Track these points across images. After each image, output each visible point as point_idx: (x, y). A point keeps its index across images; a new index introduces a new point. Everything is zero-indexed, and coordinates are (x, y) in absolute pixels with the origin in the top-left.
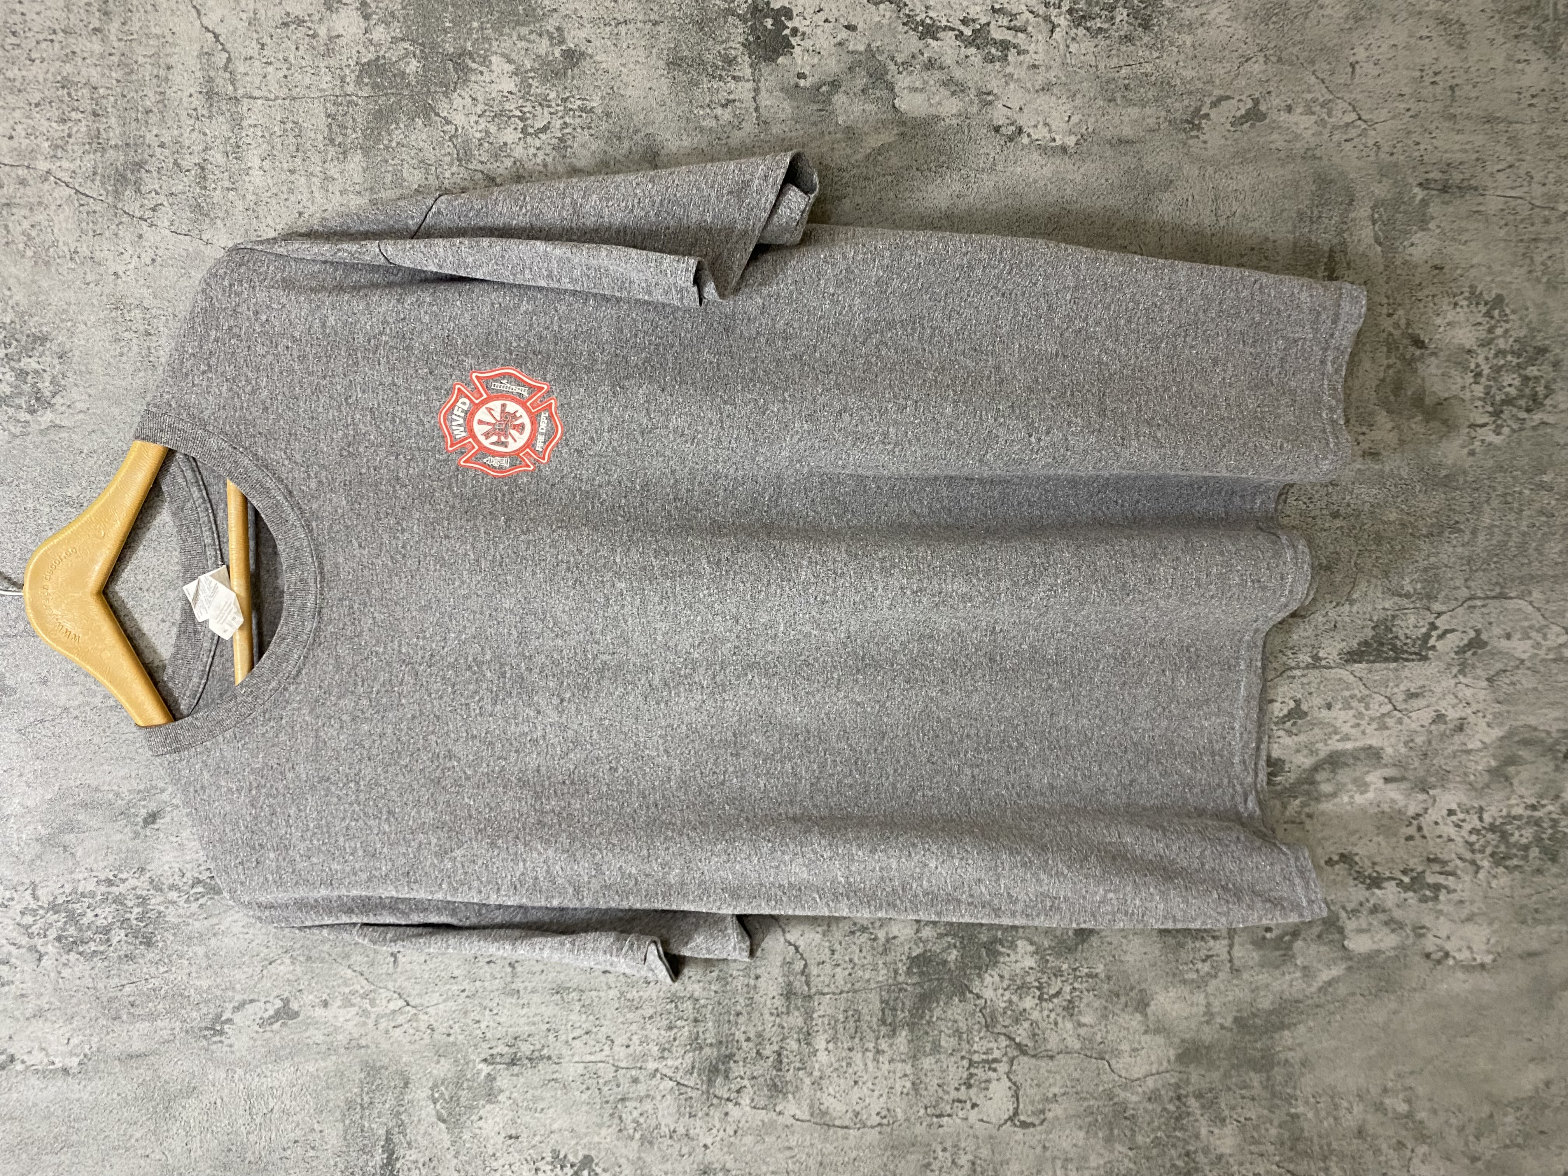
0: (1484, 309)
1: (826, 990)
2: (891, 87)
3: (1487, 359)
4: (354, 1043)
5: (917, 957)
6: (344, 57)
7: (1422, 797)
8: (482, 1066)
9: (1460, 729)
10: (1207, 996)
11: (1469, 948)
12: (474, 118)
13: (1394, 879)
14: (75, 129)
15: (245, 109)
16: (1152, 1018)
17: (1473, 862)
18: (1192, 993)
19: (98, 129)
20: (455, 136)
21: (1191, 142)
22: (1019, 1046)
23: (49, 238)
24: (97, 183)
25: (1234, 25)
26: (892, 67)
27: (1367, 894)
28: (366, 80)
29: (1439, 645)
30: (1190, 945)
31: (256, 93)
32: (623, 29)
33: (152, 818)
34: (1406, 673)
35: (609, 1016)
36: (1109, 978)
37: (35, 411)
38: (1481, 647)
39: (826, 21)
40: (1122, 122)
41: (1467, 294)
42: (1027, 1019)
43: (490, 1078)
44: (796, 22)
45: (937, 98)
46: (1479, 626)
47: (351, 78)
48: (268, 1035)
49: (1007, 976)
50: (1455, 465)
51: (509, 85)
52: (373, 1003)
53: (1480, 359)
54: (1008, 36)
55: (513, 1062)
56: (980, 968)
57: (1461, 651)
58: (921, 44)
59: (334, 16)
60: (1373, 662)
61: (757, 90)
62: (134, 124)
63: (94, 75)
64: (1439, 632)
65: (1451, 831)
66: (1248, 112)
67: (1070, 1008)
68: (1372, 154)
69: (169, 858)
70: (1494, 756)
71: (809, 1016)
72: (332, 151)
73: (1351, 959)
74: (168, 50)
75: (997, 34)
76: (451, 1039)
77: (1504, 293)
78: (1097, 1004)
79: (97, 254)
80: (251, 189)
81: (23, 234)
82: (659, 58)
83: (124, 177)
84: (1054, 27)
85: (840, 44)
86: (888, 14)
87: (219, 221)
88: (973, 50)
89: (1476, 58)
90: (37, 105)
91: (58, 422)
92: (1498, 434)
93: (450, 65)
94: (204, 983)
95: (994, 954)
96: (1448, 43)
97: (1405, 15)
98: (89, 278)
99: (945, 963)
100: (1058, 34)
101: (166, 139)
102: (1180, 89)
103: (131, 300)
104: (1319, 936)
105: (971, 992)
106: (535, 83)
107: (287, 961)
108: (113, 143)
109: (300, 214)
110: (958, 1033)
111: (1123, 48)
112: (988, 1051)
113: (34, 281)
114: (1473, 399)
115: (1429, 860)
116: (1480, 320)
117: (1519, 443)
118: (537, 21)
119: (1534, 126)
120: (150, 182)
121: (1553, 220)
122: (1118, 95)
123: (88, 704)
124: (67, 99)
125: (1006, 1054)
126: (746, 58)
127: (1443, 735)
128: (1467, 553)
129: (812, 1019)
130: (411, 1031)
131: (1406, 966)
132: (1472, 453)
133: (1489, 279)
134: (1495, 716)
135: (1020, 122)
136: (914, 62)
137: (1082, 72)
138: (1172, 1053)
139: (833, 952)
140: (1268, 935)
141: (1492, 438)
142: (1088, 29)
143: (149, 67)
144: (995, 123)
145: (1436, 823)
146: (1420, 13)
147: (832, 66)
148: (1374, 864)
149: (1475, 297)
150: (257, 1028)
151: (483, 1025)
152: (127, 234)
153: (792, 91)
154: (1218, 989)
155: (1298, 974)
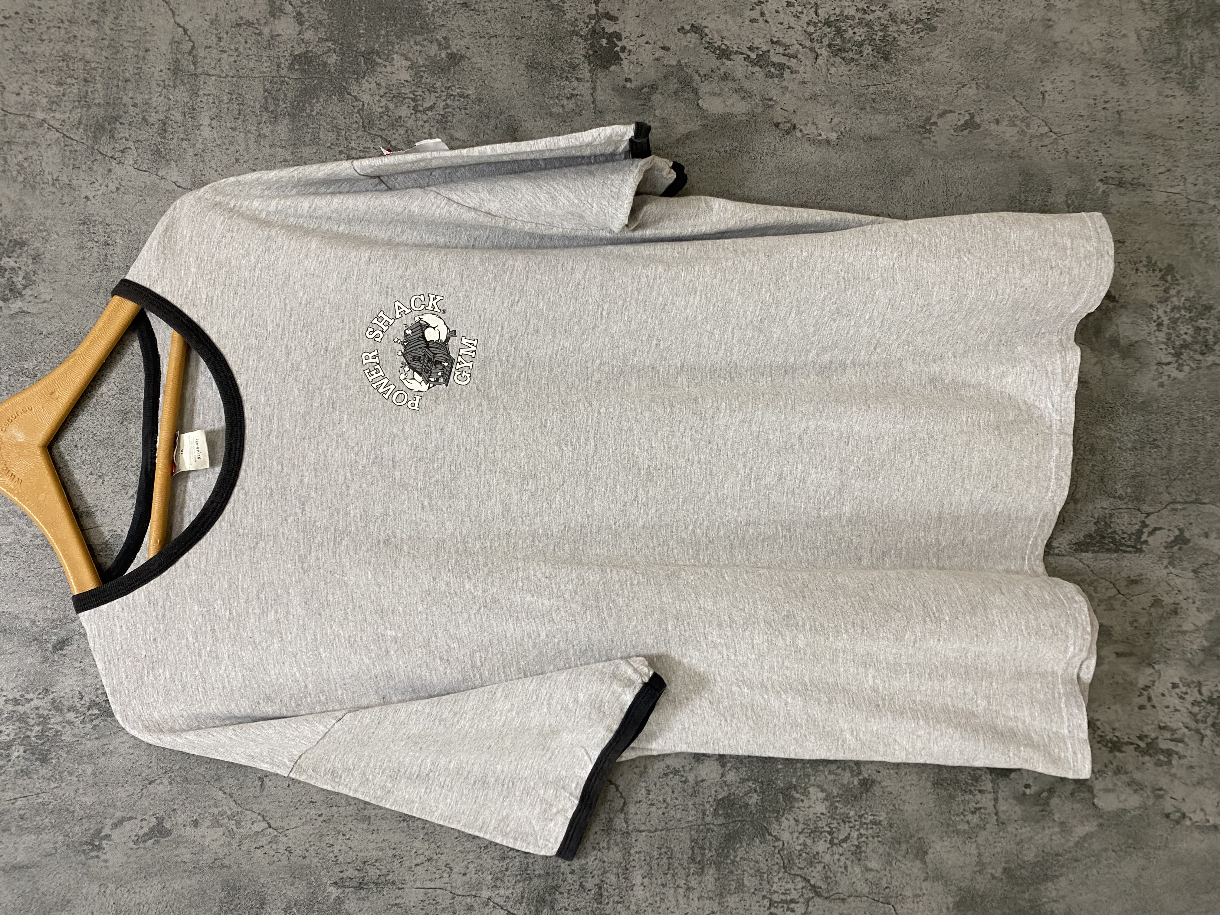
0: (1159, 275)
1: (642, 828)
2: (696, 91)
3: (1166, 312)
4: (218, 863)
5: (722, 799)
6: (281, 50)
7: (1149, 671)
8: (331, 889)
9: (1176, 613)
10: (978, 848)
11: (1202, 810)
12: (377, 98)
13: (1132, 744)
14: (69, 90)
15: (202, 82)
16: (930, 866)
17: (1198, 731)
18: (964, 842)
19: (87, 91)
20: (362, 110)
21: (925, 141)
22: (815, 889)
23: (37, 169)
24: (81, 130)
25: (952, 61)
26: (696, 78)
27: (1110, 757)
28: (297, 67)
29: (1151, 540)
30: (959, 799)
31: (212, 72)
32: (494, 41)
33: (61, 644)
34: (1126, 562)
35: (448, 845)
36: (891, 826)
37: (8, 300)
38: (1185, 544)
39: (647, 43)
40: (871, 124)
41: (1145, 263)
42: (821, 862)
43: (339, 901)
44: (624, 43)
45: (731, 101)
46: (1182, 526)
47: (285, 65)
48: (141, 852)
49: (801, 820)
50: (1149, 394)
51: (405, 75)
52: (238, 824)
53: (1160, 312)
54: (784, 60)
55: (360, 887)
56: (778, 812)
57: (1169, 546)
58: (718, 63)
59: (276, 21)
60: (1098, 552)
61: (594, 89)
62: (115, 89)
63: (89, 53)
64: (1150, 529)
65: (1177, 701)
66: (966, 123)
67: (858, 853)
68: (1063, 156)
69: (71, 682)
70: (1206, 637)
71: (627, 852)
72: (265, 117)
73: (1101, 817)
74: (148, 38)
75: (776, 59)
76: (307, 861)
77: (1174, 263)
78: (881, 851)
79: (74, 182)
80: (200, 141)
81: (17, 164)
82: (520, 61)
83: (103, 127)
84: (817, 56)
85: (658, 59)
86: (693, 41)
87: (173, 163)
88: (757, 69)
89: (1134, 93)
90: (41, 72)
91: (25, 309)
92: (1181, 371)
93: (362, 60)
94: (89, 800)
95: (789, 799)
96: (1113, 81)
97: (1079, 61)
98: (65, 199)
99: (747, 805)
100: (820, 61)
101: (139, 100)
102: (914, 103)
103: (97, 218)
104: (1072, 794)
105: (770, 834)
106: (425, 75)
107: (166, 782)
108: (97, 101)
109: (237, 160)
110: (759, 872)
111: (870, 73)
112: (786, 892)
113: (21, 200)
114: (1158, 343)
115: (1160, 728)
116: (1157, 283)
117: (1198, 378)
118: (429, 32)
119: (1184, 142)
120: (123, 132)
121: (1206, 211)
122: (868, 106)
123: (19, 541)
124: (65, 68)
125: (802, 895)
126: (586, 65)
127: (1162, 617)
128: (1165, 465)
129: (630, 855)
130: (272, 853)
131: (1149, 824)
132: (1161, 385)
133: (1161, 252)
134: (1204, 602)
135: (795, 121)
136: (712, 74)
137: (840, 88)
138: (950, 899)
139: (649, 792)
140: (1028, 791)
141: (1175, 373)
142: (843, 58)
143: (132, 50)
144: (775, 121)
145: (1163, 695)
146: (1090, 60)
147: (652, 74)
148: (1114, 729)
149: (1151, 265)
150: (131, 845)
151: (336, 849)
152: (99, 169)
153: (621, 91)
154: (987, 840)
155: (1057, 829)
